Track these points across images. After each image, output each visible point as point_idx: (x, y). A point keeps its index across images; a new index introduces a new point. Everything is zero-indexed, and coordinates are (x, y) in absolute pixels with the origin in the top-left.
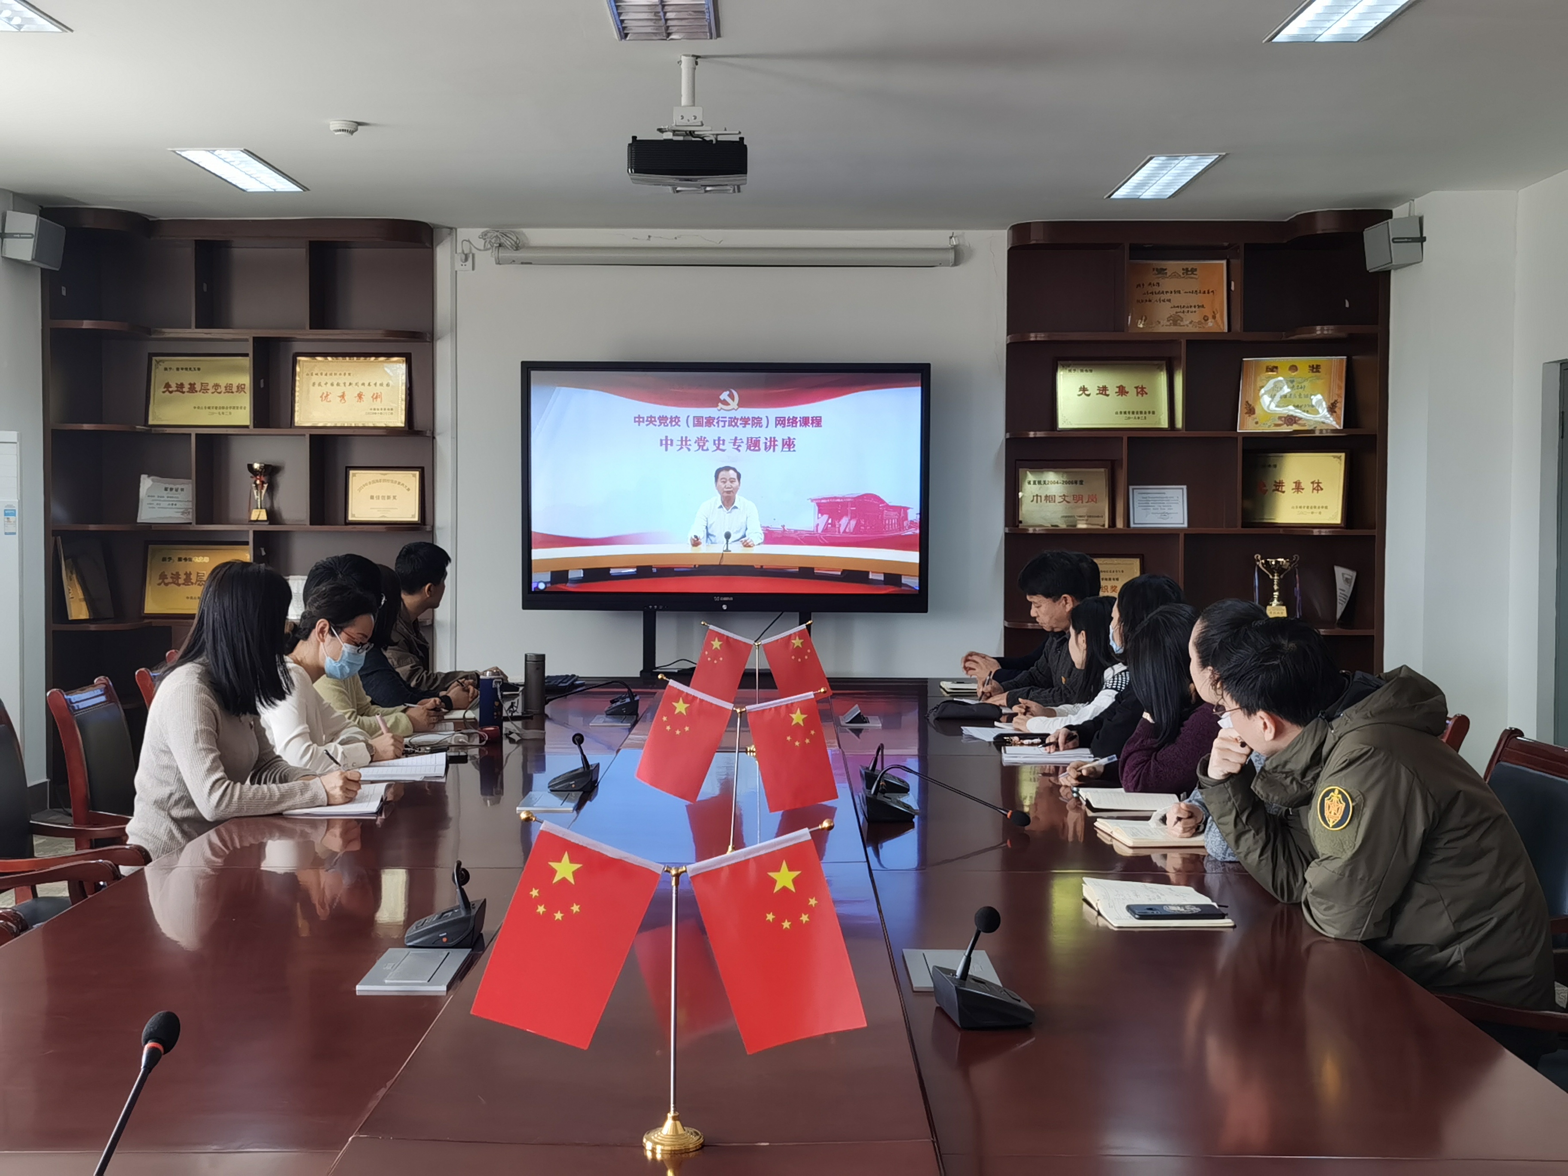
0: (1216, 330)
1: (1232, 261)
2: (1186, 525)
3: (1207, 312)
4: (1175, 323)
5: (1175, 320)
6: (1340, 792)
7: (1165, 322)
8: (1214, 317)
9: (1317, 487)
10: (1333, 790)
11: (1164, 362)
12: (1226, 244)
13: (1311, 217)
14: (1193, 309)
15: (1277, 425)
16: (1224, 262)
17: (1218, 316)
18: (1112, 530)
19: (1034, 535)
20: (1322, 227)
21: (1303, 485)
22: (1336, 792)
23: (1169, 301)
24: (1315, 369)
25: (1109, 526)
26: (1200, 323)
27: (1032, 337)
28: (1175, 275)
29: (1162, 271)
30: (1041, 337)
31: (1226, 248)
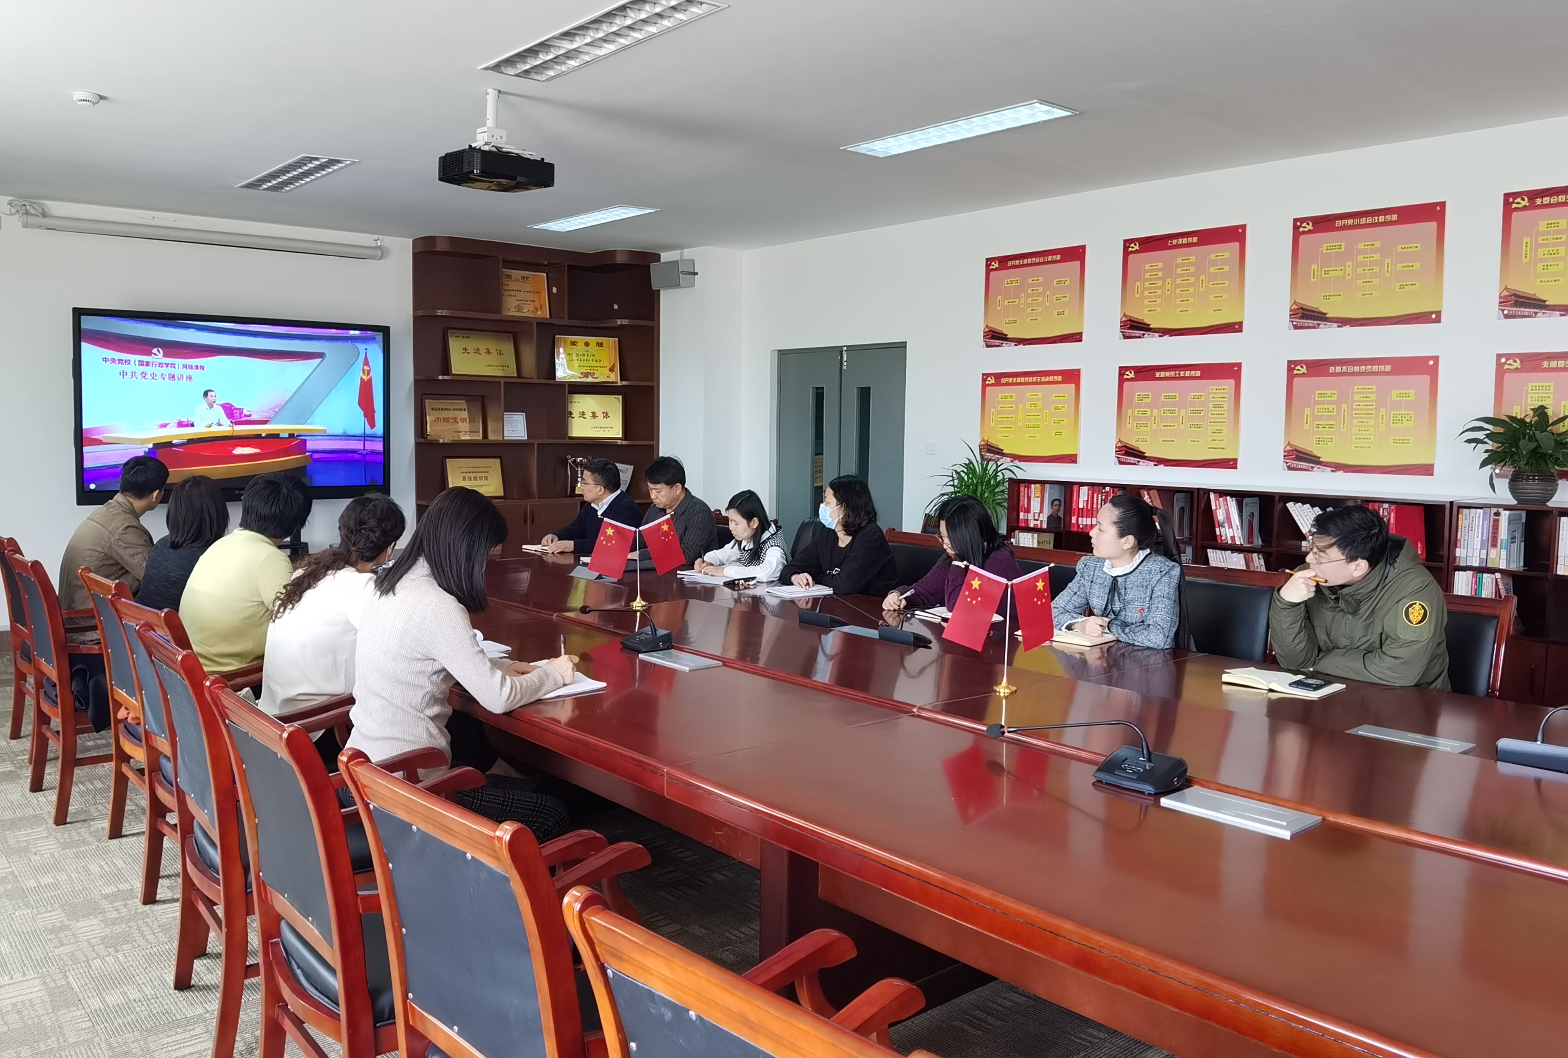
0: (542, 316)
1: (549, 274)
2: (526, 438)
3: (537, 305)
4: (519, 311)
5: (519, 308)
6: (1420, 604)
7: (513, 309)
8: (541, 309)
9: (606, 415)
10: (1415, 604)
11: (511, 335)
12: (546, 263)
13: (613, 252)
14: (529, 303)
15: (580, 378)
16: (545, 274)
17: (543, 308)
18: (485, 441)
19: (443, 444)
20: (620, 259)
21: (597, 414)
22: (1418, 604)
23: (514, 296)
24: (600, 345)
25: (483, 438)
26: (533, 311)
27: (439, 313)
28: (517, 280)
29: (509, 276)
30: (445, 313)
31: (545, 266)
